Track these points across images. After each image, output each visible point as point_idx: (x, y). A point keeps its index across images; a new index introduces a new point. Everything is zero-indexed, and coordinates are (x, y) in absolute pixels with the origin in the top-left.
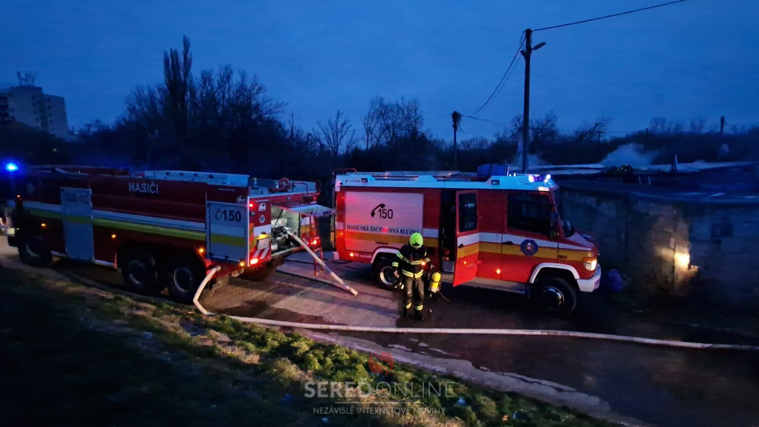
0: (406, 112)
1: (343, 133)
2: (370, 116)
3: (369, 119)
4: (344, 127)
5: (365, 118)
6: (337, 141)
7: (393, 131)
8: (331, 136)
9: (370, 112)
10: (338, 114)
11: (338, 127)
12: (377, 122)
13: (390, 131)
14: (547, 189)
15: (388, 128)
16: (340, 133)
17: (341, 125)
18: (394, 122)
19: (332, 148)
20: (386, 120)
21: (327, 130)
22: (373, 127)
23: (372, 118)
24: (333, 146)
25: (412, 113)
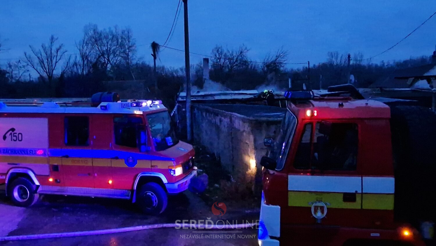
0: (120, 41)
1: (58, 58)
3: (84, 45)
4: (59, 53)
5: (80, 44)
6: (52, 65)
7: (108, 57)
8: (45, 61)
9: (84, 38)
10: (52, 38)
11: (53, 52)
12: (92, 48)
14: (142, 113)
15: (103, 54)
16: (55, 58)
17: (56, 51)
18: (108, 49)
19: (47, 72)
20: (100, 46)
21: (41, 55)
22: (88, 53)
23: (87, 44)
24: (47, 71)
25: (126, 41)
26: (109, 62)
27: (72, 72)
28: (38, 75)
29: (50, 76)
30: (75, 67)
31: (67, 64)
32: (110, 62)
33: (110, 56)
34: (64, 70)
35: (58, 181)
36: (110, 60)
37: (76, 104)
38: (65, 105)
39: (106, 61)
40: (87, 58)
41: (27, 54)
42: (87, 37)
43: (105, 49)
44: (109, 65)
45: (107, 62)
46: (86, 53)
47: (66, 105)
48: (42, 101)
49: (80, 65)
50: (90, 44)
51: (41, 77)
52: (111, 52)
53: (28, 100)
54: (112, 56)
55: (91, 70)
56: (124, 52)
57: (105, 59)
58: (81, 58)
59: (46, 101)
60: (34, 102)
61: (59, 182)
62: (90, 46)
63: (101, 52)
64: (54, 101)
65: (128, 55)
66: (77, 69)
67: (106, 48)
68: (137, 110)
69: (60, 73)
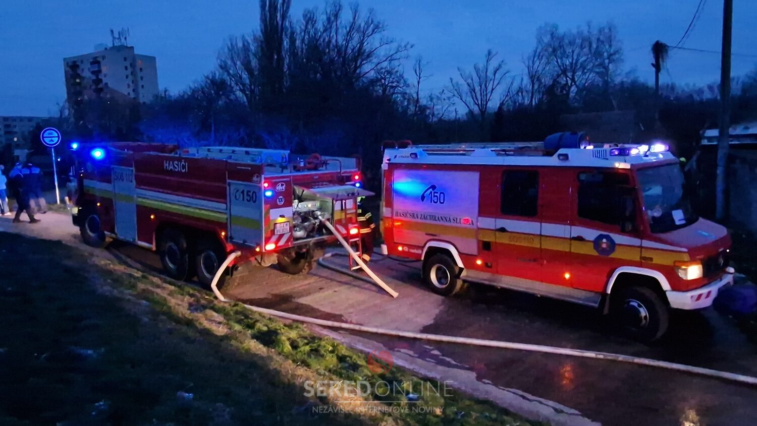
0: (594, 46)
1: (496, 83)
2: (537, 55)
3: (536, 59)
4: (497, 74)
5: (529, 59)
6: (486, 95)
7: (573, 76)
8: (477, 89)
9: (537, 49)
10: (489, 53)
11: (488, 74)
12: (548, 63)
13: (567, 76)
14: (628, 166)
15: (564, 72)
16: (492, 82)
17: (493, 72)
18: (574, 62)
19: (478, 105)
20: (561, 59)
21: (472, 80)
22: (540, 72)
23: (540, 57)
24: (480, 103)
25: (604, 46)
26: (573, 84)
27: (515, 103)
28: (467, 110)
29: (483, 111)
30: (520, 94)
31: (509, 92)
32: (575, 84)
33: (577, 73)
34: (503, 101)
35: (489, 264)
36: (576, 80)
37: (520, 152)
38: (504, 153)
39: (569, 82)
40: (539, 79)
41: (454, 81)
42: (540, 47)
43: (568, 63)
44: (574, 89)
45: (571, 84)
46: (538, 71)
47: (506, 153)
48: (472, 147)
49: (527, 91)
50: (544, 57)
51: (471, 112)
52: (578, 67)
53: (452, 146)
54: (579, 73)
55: (545, 97)
56: (602, 65)
57: (568, 79)
58: (529, 81)
59: (478, 148)
60: (461, 149)
61: (491, 267)
62: (544, 60)
63: (562, 68)
64: (488, 148)
65: (607, 68)
66: (523, 98)
67: (570, 60)
68: (620, 161)
69: (498, 105)
